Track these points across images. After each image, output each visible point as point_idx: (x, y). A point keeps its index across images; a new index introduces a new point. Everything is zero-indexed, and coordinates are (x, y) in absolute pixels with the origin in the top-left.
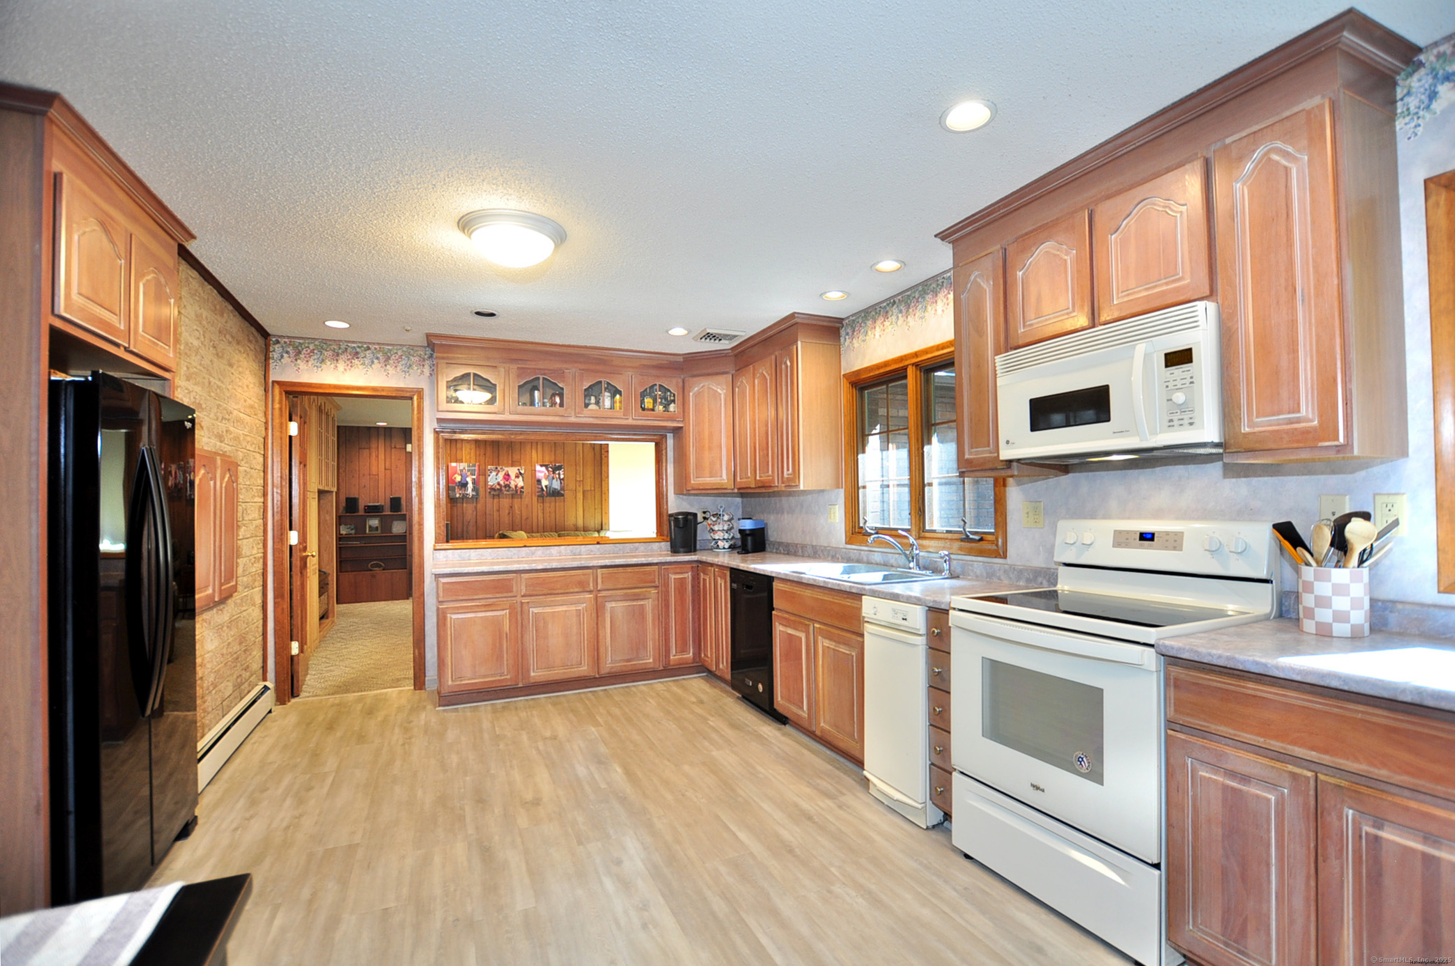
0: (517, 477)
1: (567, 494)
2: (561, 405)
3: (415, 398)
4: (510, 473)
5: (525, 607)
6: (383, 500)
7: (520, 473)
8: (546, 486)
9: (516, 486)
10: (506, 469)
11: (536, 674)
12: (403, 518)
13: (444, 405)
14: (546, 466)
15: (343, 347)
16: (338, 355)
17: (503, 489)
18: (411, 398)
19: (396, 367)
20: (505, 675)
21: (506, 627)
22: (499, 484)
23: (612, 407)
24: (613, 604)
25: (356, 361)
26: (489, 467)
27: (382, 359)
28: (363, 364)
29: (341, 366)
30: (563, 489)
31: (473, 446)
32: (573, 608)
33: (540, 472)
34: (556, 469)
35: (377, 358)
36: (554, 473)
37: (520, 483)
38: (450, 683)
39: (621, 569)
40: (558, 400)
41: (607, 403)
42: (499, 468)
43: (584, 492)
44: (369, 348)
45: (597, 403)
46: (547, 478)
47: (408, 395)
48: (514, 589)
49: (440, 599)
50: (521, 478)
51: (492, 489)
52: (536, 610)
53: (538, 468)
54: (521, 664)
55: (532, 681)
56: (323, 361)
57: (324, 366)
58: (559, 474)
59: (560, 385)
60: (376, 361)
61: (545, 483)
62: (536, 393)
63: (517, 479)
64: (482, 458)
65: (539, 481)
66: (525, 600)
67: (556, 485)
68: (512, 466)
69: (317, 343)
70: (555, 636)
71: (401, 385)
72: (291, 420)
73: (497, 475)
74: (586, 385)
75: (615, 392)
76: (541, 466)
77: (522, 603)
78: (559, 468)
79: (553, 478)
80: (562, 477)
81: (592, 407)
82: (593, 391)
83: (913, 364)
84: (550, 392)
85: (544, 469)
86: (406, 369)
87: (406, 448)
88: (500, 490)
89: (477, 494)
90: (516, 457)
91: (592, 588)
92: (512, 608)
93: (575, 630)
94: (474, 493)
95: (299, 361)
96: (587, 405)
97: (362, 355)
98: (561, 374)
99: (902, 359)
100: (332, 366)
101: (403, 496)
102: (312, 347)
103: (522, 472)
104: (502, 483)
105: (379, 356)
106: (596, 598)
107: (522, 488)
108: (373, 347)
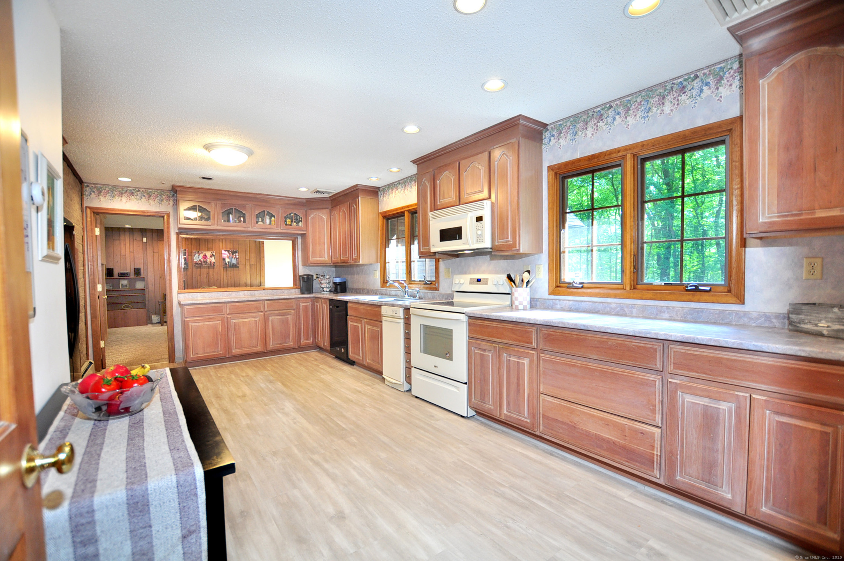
0: (211, 257)
1: (241, 266)
2: (244, 222)
3: (166, 217)
4: (207, 255)
5: (229, 319)
6: (129, 269)
7: (213, 255)
8: (228, 262)
9: (210, 262)
10: (204, 252)
11: (235, 351)
12: (143, 279)
13: (183, 221)
14: (228, 251)
15: (125, 189)
16: (122, 194)
17: (203, 263)
18: (163, 217)
19: (154, 200)
20: (220, 351)
21: (220, 329)
22: (200, 260)
23: (270, 224)
24: (273, 318)
25: (132, 197)
26: (194, 251)
27: (147, 197)
28: (136, 199)
29: (124, 199)
30: (238, 263)
32: (253, 319)
33: (224, 254)
34: (234, 253)
35: (144, 196)
36: (232, 255)
37: (213, 260)
38: (192, 356)
39: (276, 301)
40: (242, 219)
41: (268, 221)
42: (200, 252)
43: (250, 265)
44: (139, 191)
45: (263, 221)
46: (229, 257)
47: (161, 215)
48: (223, 311)
49: (186, 316)
50: (213, 257)
51: (196, 263)
52: (234, 321)
53: (223, 252)
54: (228, 346)
55: (233, 354)
56: (114, 196)
57: (114, 199)
58: (236, 255)
59: (244, 212)
60: (143, 197)
61: (227, 260)
62: (231, 216)
63: (211, 258)
64: (190, 246)
65: (224, 259)
66: (230, 316)
67: (234, 261)
68: (208, 250)
69: (110, 187)
70: (244, 334)
71: (158, 209)
72: (96, 227)
73: (199, 256)
74: (257, 212)
75: (271, 216)
76: (225, 251)
77: (227, 318)
78: (236, 252)
79: (232, 258)
80: (237, 257)
81: (260, 223)
82: (261, 215)
83: (407, 210)
84: (238, 215)
85: (227, 252)
86: (160, 202)
87: (142, 240)
88: (201, 264)
89: (187, 266)
90: (210, 246)
91: (262, 310)
92: (222, 320)
93: (254, 330)
94: (185, 266)
95: (100, 196)
96: (257, 222)
97: (136, 194)
98: (244, 207)
99: (402, 208)
100: (119, 199)
101: (141, 266)
102: (107, 189)
103: (214, 254)
104: (202, 260)
105: (145, 194)
106: (265, 314)
107: (214, 263)
108: (141, 190)
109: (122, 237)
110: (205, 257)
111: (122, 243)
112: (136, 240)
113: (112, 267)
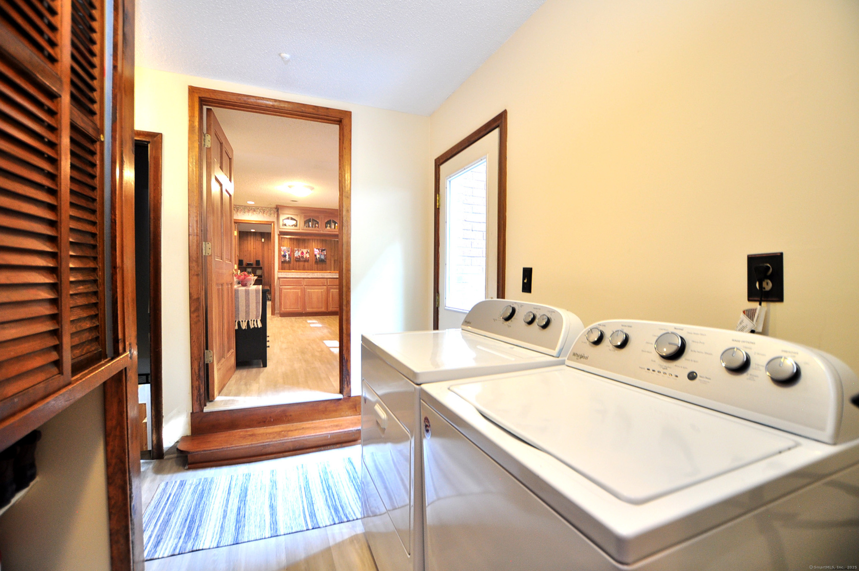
0: (307, 253)
1: (328, 261)
2: (318, 227)
3: (272, 224)
4: (304, 252)
5: (305, 289)
6: (252, 261)
7: (308, 252)
8: (319, 258)
9: (306, 257)
10: (302, 250)
11: (309, 310)
12: (261, 268)
13: (281, 227)
14: (319, 250)
15: (251, 208)
16: (249, 211)
17: (301, 258)
18: (271, 224)
19: (267, 214)
20: (299, 310)
21: (300, 295)
22: (299, 256)
23: (335, 228)
24: (333, 290)
25: (254, 213)
26: (295, 249)
27: (262, 212)
28: (257, 213)
29: (250, 214)
30: (326, 258)
31: (289, 240)
32: (320, 290)
33: (316, 251)
34: (322, 250)
35: (261, 212)
36: (322, 252)
37: (308, 256)
38: (283, 310)
39: (335, 279)
40: (317, 225)
41: (333, 227)
42: (299, 250)
43: (334, 261)
44: (258, 209)
45: (330, 227)
46: (319, 254)
47: (270, 223)
48: (302, 283)
49: (281, 285)
50: (308, 254)
51: (296, 258)
52: (309, 290)
53: (315, 250)
54: (304, 305)
55: (307, 311)
56: (245, 213)
57: (245, 214)
58: (324, 253)
59: (318, 221)
60: (260, 212)
61: (318, 256)
62: (310, 223)
63: (306, 254)
64: (292, 245)
65: (316, 255)
66: (305, 287)
67: (323, 257)
68: (305, 249)
69: (243, 207)
70: (315, 299)
71: (268, 220)
72: (235, 230)
73: (298, 252)
74: (326, 221)
75: (335, 223)
76: (317, 249)
77: (304, 288)
78: (324, 250)
79: (321, 254)
80: (325, 254)
81: (328, 228)
82: (329, 222)
84: (315, 222)
85: (317, 250)
86: (269, 215)
87: (261, 240)
88: (300, 258)
89: (290, 260)
90: (306, 245)
91: (326, 284)
92: (301, 289)
93: (320, 297)
94: (289, 260)
95: (238, 213)
96: (326, 227)
97: (256, 211)
98: (318, 217)
100: (247, 214)
101: (260, 259)
102: (241, 208)
103: (309, 251)
104: (300, 256)
106: (327, 288)
107: (308, 258)
108: (259, 208)
109: (249, 239)
110: (302, 253)
111: (249, 242)
112: (258, 240)
113: (242, 259)
